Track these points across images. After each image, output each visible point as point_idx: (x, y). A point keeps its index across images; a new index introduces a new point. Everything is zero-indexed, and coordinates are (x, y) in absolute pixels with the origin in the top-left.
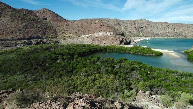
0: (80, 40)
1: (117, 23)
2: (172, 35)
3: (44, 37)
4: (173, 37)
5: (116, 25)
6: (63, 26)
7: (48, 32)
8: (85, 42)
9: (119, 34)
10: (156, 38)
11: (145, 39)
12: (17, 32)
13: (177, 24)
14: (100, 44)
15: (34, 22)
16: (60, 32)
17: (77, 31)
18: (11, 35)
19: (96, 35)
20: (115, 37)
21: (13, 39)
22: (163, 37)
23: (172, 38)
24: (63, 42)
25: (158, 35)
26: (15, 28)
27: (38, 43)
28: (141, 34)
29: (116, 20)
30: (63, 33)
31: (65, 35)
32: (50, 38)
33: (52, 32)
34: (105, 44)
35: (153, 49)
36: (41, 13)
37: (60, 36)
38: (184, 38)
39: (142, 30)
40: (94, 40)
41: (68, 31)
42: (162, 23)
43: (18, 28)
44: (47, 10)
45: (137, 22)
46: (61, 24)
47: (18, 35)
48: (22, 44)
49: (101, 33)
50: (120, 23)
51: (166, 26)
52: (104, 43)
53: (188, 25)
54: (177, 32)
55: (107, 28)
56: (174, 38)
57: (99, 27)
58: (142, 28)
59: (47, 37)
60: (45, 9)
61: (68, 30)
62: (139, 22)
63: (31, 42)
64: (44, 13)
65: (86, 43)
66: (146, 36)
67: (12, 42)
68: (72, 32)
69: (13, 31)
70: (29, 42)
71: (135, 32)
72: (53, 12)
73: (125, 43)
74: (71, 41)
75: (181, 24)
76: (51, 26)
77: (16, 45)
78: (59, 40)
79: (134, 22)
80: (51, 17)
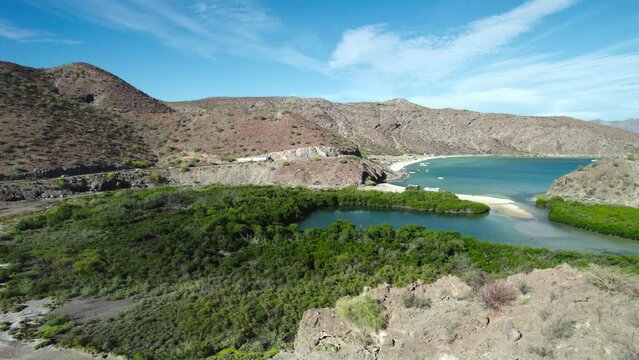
0: (237, 173)
1: (321, 112)
2: (485, 147)
3: (118, 165)
4: (489, 152)
5: (318, 118)
6: (168, 125)
7: (124, 146)
8: (253, 177)
9: (351, 154)
10: (443, 157)
11: (414, 162)
12: (28, 149)
13: (495, 115)
14: (303, 185)
15: (71, 114)
16: (160, 145)
17: (221, 144)
18: (12, 162)
19: (283, 156)
20: (346, 162)
21: (23, 175)
22: (463, 154)
23: (485, 155)
24: (183, 181)
25: (445, 148)
26: (16, 135)
27: (108, 186)
28: (398, 146)
29: (318, 103)
30: (173, 149)
31: (179, 156)
32: (137, 167)
33: (135, 146)
34: (317, 183)
35: (462, 197)
36: (70, 79)
37: (163, 161)
38: (517, 155)
39: (398, 134)
40: (282, 172)
41: (188, 143)
42: (456, 113)
43: (29, 135)
44: (91, 67)
45: (382, 109)
46: (158, 118)
47: (37, 161)
48: (57, 189)
49: (299, 149)
50: (330, 113)
51: (466, 122)
52: (314, 181)
53: (525, 118)
54: (498, 138)
55: (313, 133)
56: (492, 155)
57: (289, 131)
58: (398, 126)
59: (128, 166)
60: (81, 64)
61: (186, 141)
62: (389, 108)
63: (84, 181)
64: (80, 80)
65: (257, 183)
66: (411, 152)
67: (24, 185)
68: (205, 147)
69: (13, 147)
70: (80, 184)
71: (378, 139)
72: (111, 75)
73: (373, 179)
74: (206, 178)
75: (508, 116)
76: (126, 127)
77: (38, 194)
78: (169, 175)
79: (375, 108)
80: (108, 91)
